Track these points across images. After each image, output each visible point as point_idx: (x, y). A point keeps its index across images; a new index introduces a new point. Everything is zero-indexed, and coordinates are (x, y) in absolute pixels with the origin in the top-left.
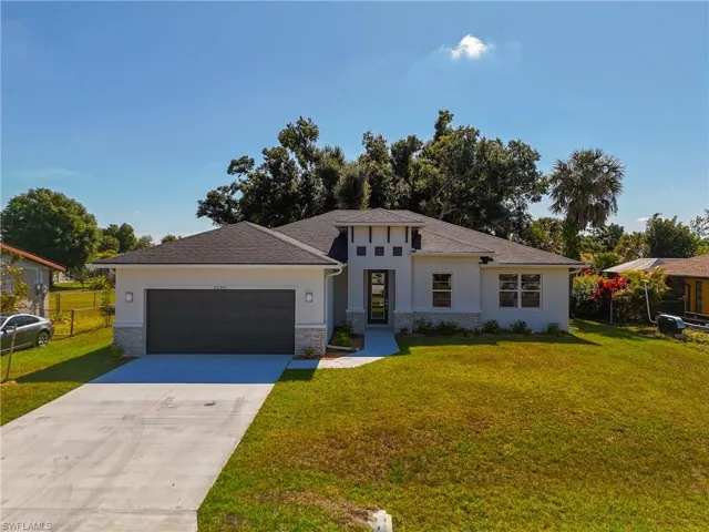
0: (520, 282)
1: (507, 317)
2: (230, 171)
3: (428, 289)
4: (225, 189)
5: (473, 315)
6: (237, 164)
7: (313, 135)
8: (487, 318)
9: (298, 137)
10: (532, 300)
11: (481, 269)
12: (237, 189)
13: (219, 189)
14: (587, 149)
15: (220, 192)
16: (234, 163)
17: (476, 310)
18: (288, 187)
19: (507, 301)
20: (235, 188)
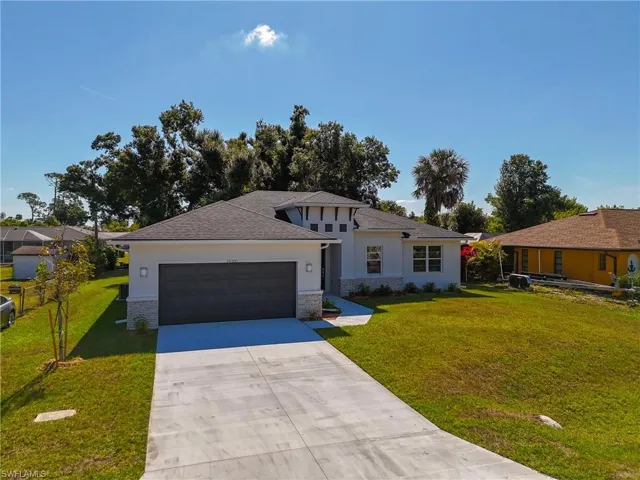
0: (427, 252)
1: (421, 279)
2: (95, 145)
3: (364, 258)
4: (88, 164)
5: (397, 279)
6: (104, 140)
7: (198, 117)
8: (407, 281)
9: (182, 119)
10: (436, 266)
11: (403, 242)
12: (101, 164)
13: (82, 163)
14: (442, 149)
15: (83, 167)
16: (99, 139)
17: (399, 274)
18: (157, 165)
19: (419, 266)
20: (98, 163)
